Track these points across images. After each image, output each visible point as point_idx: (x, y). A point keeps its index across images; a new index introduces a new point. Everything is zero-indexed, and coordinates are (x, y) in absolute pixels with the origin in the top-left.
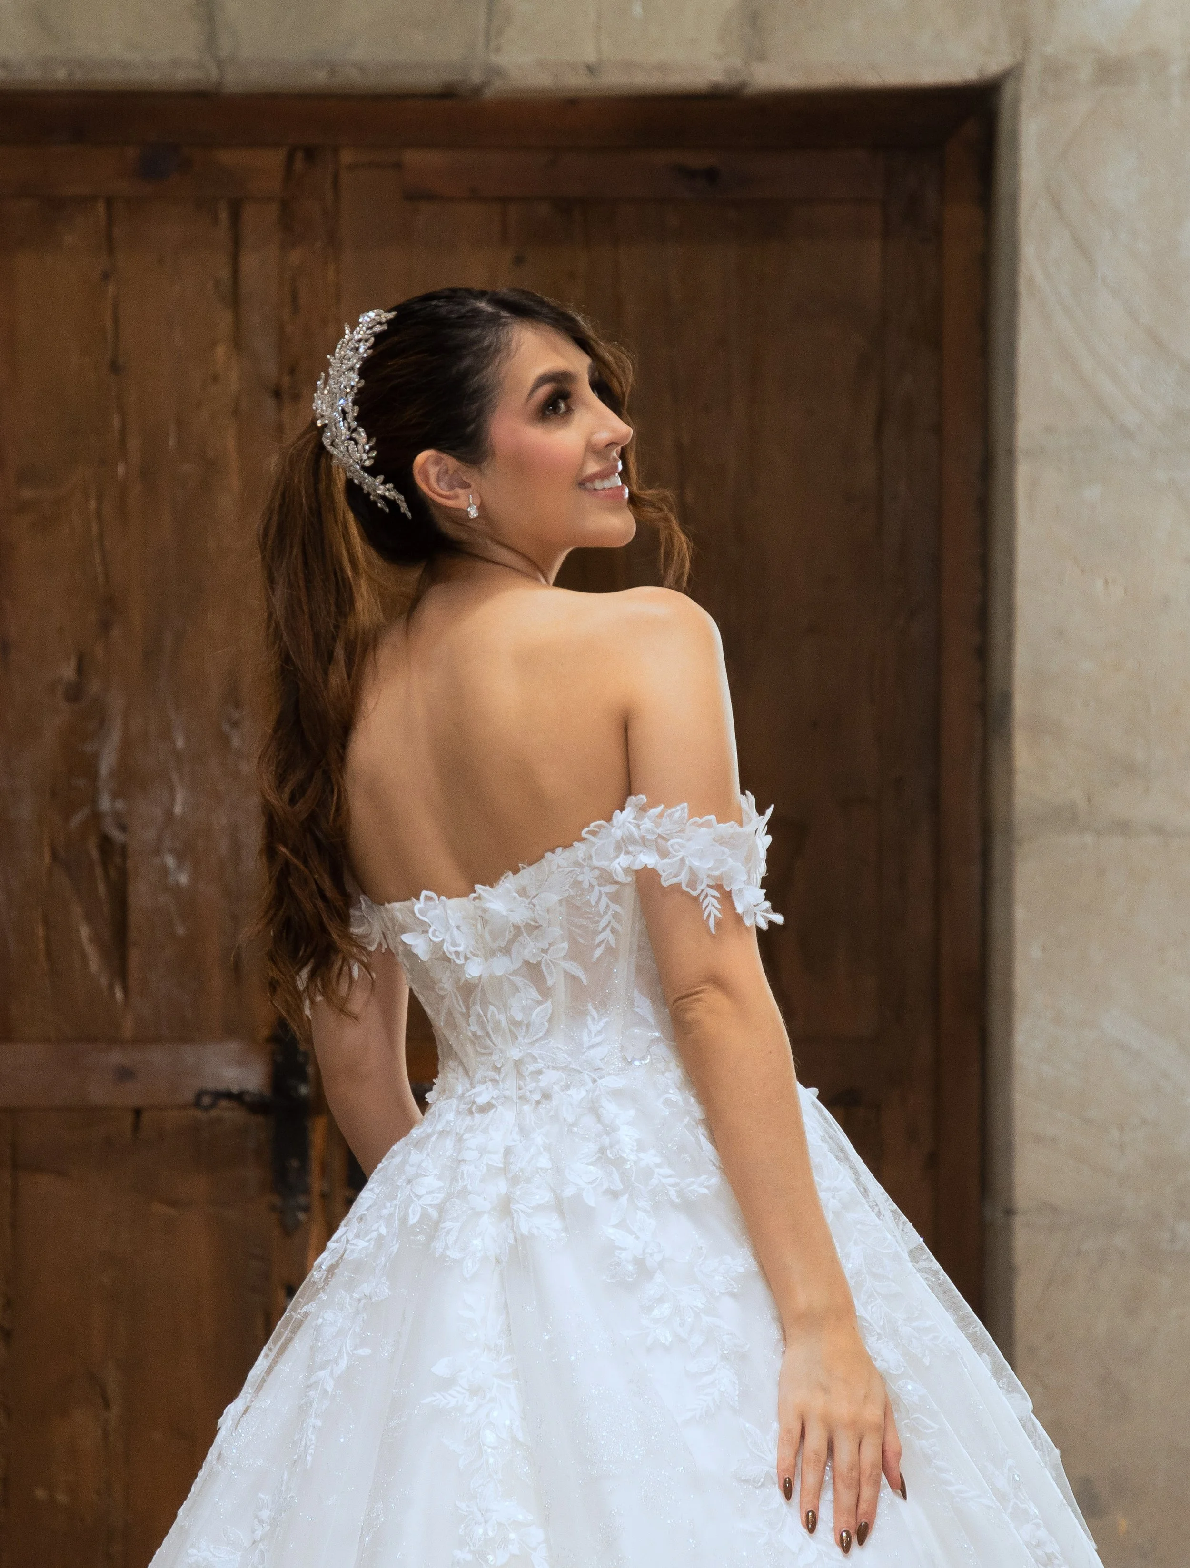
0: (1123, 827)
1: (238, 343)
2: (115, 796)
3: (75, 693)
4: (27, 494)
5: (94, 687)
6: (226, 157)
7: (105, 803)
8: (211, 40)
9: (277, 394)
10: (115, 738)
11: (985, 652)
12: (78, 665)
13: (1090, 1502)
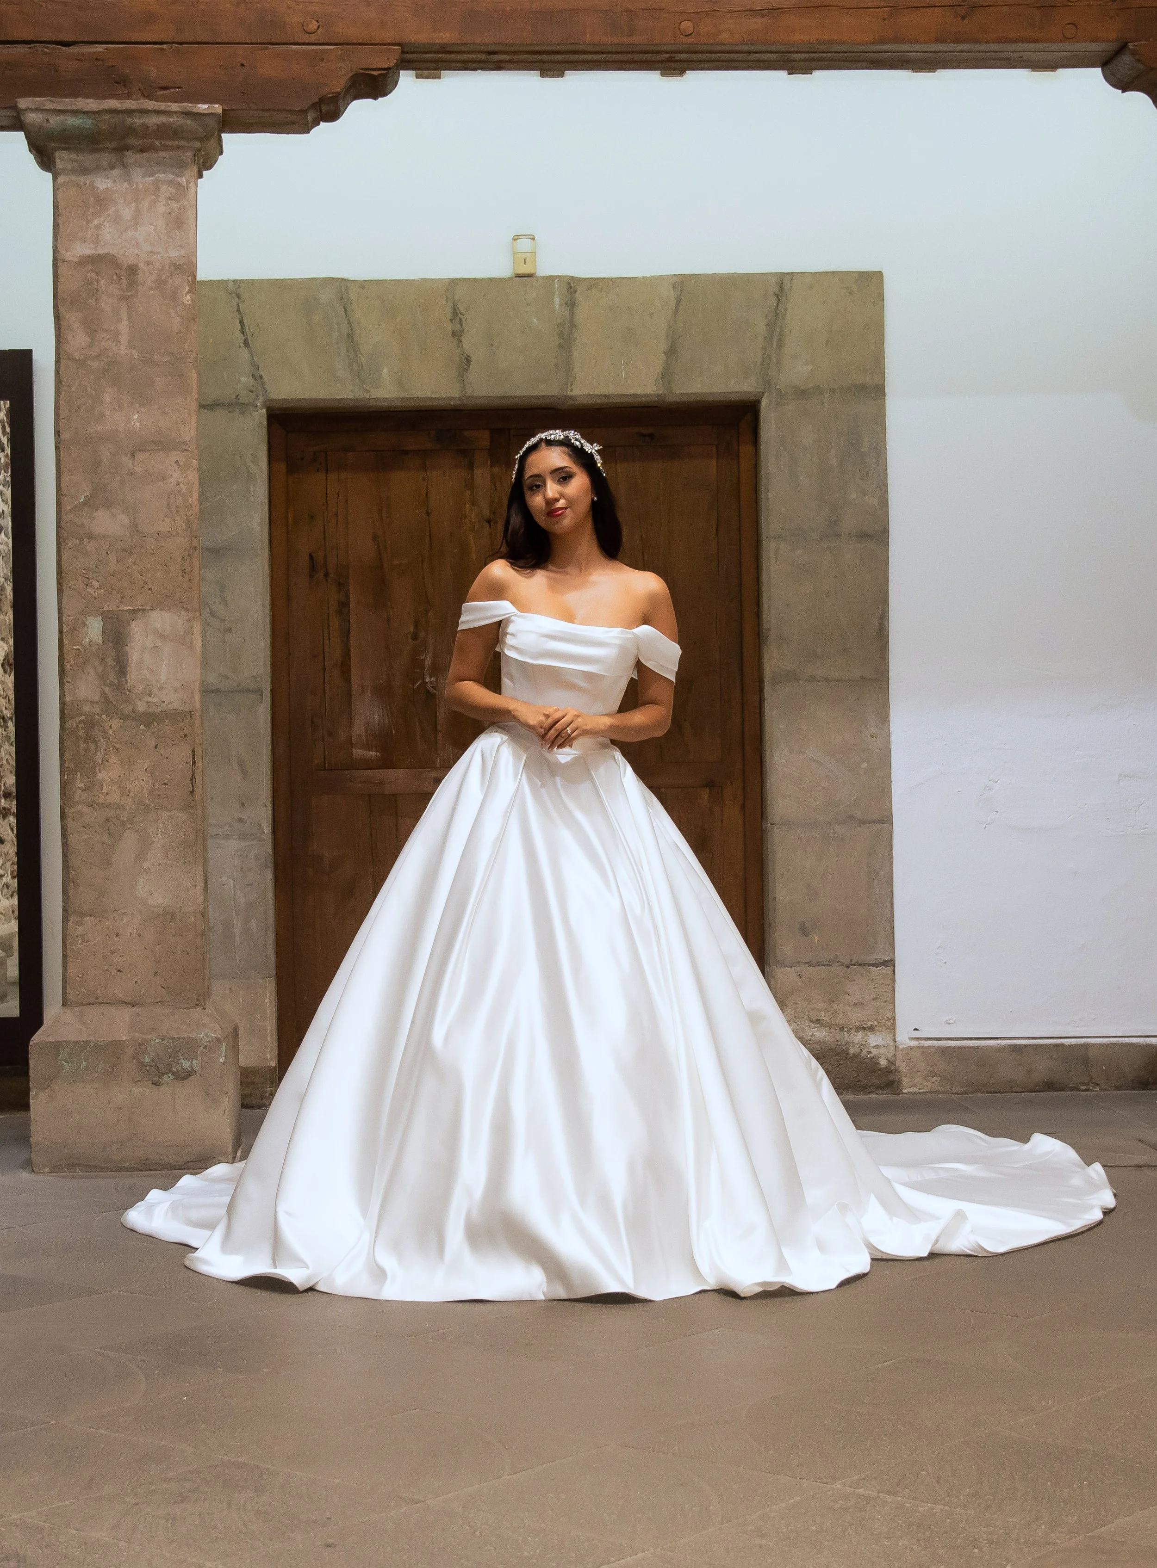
0: (813, 679)
1: (474, 502)
2: (431, 676)
3: (415, 637)
4: (396, 562)
5: (422, 634)
6: (467, 433)
7: (428, 680)
8: (464, 387)
9: (489, 521)
10: (430, 653)
11: (758, 615)
12: (416, 626)
13: (804, 931)
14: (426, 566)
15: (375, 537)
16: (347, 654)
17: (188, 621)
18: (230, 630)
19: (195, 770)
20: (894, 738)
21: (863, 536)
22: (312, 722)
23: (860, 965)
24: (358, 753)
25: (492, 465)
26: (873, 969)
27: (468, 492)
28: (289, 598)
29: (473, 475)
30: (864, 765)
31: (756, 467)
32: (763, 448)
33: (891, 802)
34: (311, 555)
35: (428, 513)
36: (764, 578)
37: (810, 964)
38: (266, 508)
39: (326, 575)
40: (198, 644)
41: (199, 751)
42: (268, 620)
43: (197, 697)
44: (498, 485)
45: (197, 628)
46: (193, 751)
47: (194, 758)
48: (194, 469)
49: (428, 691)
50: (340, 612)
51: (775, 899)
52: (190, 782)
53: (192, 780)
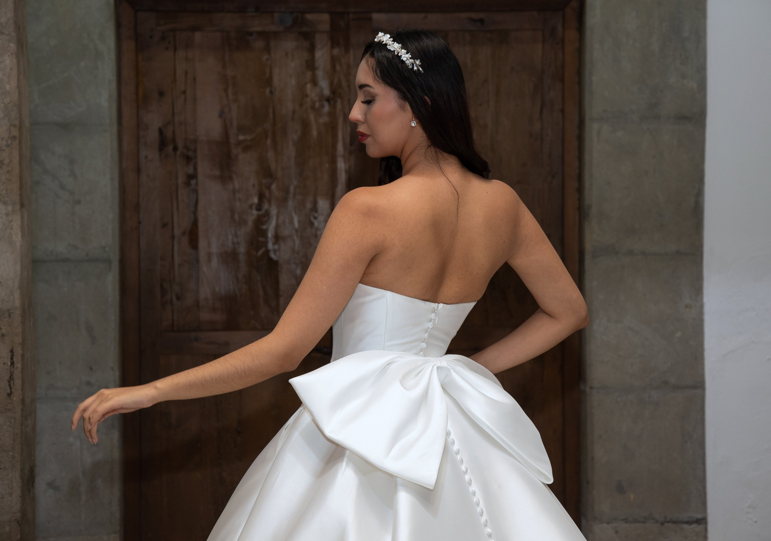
0: (631, 253)
1: (315, 83)
2: (274, 244)
3: (259, 208)
4: (241, 138)
5: (266, 206)
6: (309, 16)
7: (270, 246)
9: (328, 100)
10: (273, 223)
11: (580, 190)
12: (261, 197)
13: (621, 489)
14: (269, 142)
15: (221, 115)
16: (195, 224)
17: (7, 215)
18: (79, 202)
19: (13, 372)
20: (707, 309)
21: (682, 118)
22: (162, 287)
23: (674, 522)
24: (205, 316)
25: (333, 47)
26: (686, 526)
27: (309, 74)
28: (139, 170)
29: (313, 57)
30: (679, 334)
31: (580, 51)
32: (588, 33)
33: (703, 369)
34: (161, 131)
35: (271, 92)
36: (587, 157)
37: (626, 520)
38: (114, 85)
39: (175, 149)
40: (17, 238)
41: (18, 351)
42: (116, 193)
43: (17, 294)
44: (338, 67)
45: (16, 223)
46: (12, 351)
47: (12, 359)
48: (12, 54)
49: (270, 259)
50: (188, 184)
51: (593, 458)
52: (8, 384)
53: (9, 381)
